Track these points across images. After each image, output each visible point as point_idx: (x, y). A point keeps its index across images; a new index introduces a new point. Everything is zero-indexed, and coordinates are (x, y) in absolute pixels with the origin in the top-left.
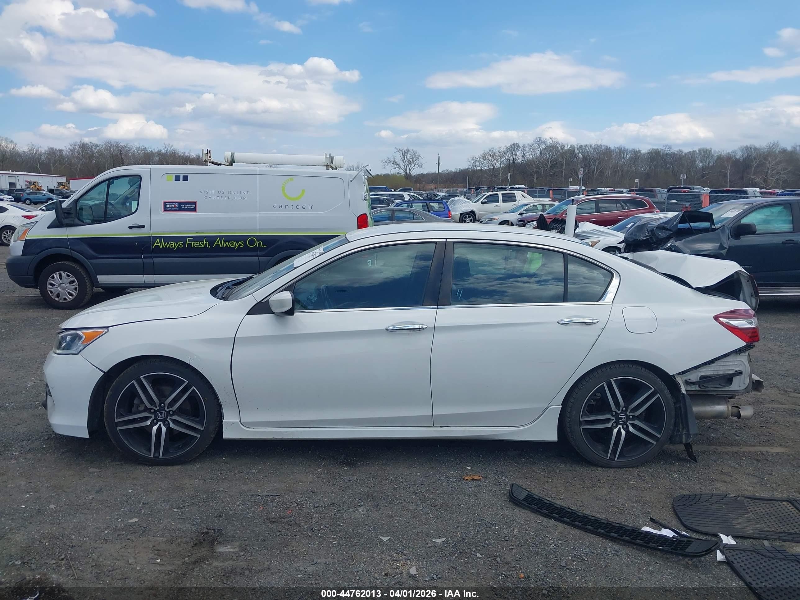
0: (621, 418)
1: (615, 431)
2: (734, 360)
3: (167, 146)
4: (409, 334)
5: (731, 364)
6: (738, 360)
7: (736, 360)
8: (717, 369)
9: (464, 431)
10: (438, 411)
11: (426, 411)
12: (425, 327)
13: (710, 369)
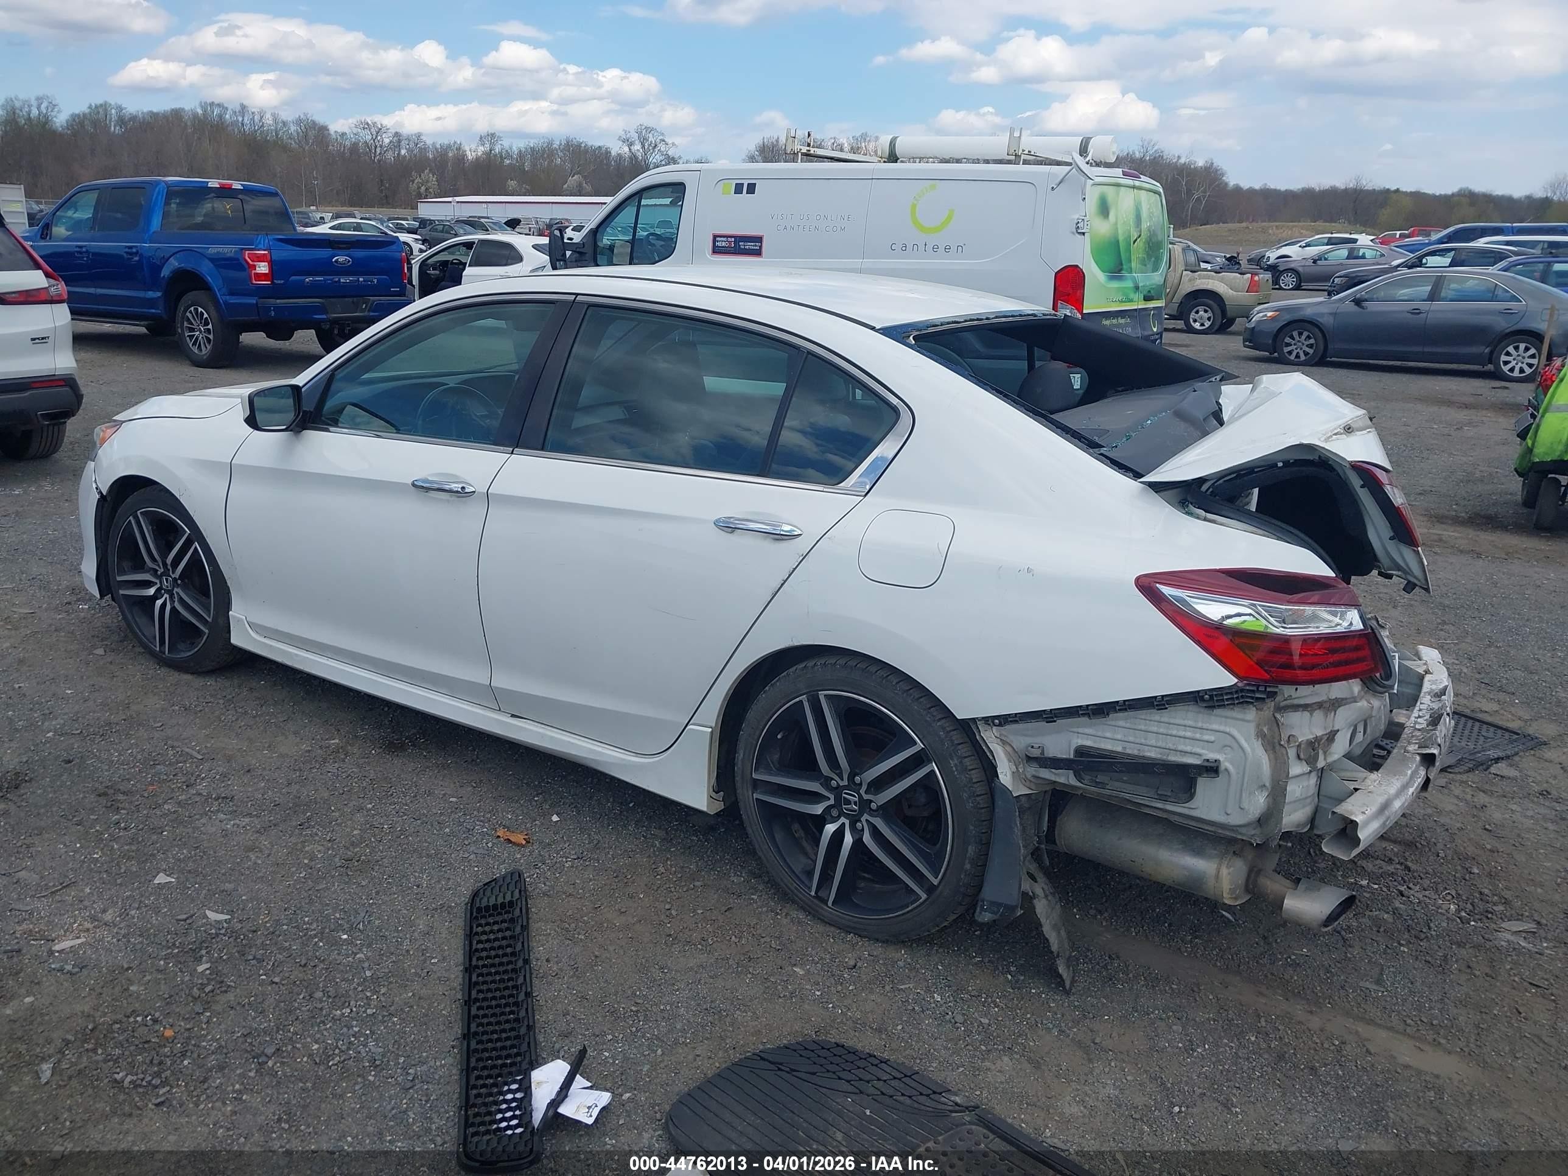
0: (848, 802)
1: (830, 828)
2: (1200, 725)
3: (1146, 143)
4: (448, 501)
5: (1188, 734)
6: (1215, 727)
7: (1205, 726)
8: (1138, 741)
9: (543, 736)
10: (501, 681)
11: (478, 675)
12: (469, 489)
13: (1108, 735)
